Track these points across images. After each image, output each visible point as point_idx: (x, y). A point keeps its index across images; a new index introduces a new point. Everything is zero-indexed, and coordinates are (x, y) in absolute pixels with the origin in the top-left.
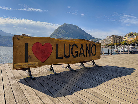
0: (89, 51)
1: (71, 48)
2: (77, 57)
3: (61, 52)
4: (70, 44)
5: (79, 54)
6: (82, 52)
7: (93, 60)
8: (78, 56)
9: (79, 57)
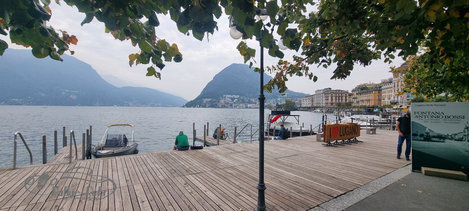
0: (354, 130)
5: (349, 133)
7: (355, 137)
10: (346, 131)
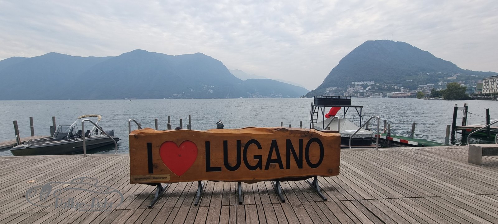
0: (298, 154)
1: (242, 149)
2: (261, 168)
3: (217, 159)
5: (264, 163)
6: (274, 157)
7: (315, 177)
8: (264, 167)
9: (267, 168)
10: (247, 155)
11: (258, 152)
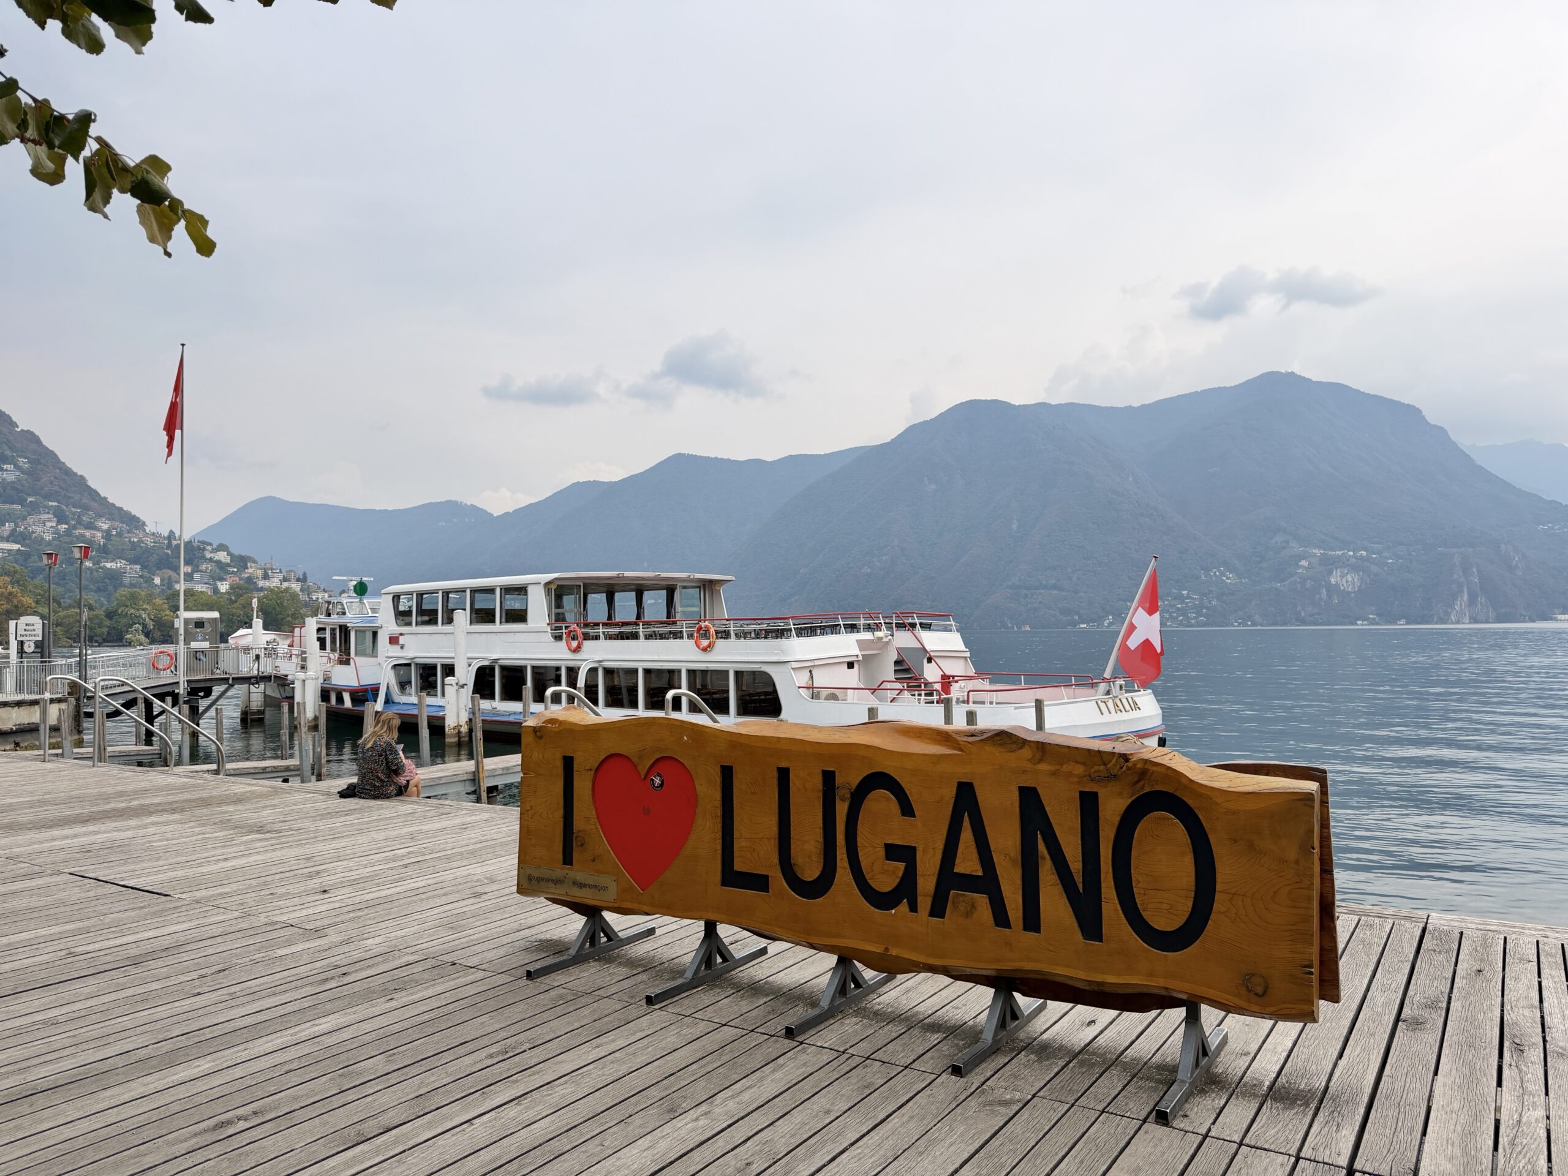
1: (842, 809)
3: (755, 837)
4: (829, 777)
10: (859, 839)
11: (901, 832)
